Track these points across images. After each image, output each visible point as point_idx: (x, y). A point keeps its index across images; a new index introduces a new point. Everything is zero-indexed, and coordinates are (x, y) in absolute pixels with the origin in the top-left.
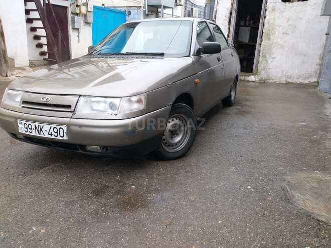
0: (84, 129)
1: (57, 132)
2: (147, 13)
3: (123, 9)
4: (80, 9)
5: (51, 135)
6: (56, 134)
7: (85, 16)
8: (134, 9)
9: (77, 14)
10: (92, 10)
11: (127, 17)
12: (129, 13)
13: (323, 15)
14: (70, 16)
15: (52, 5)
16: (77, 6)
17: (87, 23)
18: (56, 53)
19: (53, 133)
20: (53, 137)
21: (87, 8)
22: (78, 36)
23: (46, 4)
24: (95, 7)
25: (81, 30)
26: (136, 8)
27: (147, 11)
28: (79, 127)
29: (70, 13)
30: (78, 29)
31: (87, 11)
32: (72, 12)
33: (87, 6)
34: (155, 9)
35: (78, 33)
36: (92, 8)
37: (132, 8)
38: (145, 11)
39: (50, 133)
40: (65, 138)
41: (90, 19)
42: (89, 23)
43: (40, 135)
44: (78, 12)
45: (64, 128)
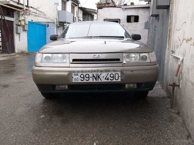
0: (135, 73)
1: (113, 77)
2: (58, 26)
3: (44, 23)
4: (21, 23)
5: (108, 79)
6: (112, 79)
7: (24, 26)
8: (51, 24)
9: (19, 25)
10: (28, 23)
11: (47, 27)
12: (48, 26)
13: (145, 29)
14: (15, 26)
15: (6, 20)
16: (19, 21)
17: (24, 30)
18: (8, 47)
19: (110, 78)
20: (109, 81)
21: (25, 22)
22: (19, 37)
23: (3, 19)
24: (29, 22)
25: (21, 34)
26: (52, 23)
27: (58, 25)
28: (131, 71)
29: (15, 25)
30: (19, 33)
31: (25, 24)
32: (16, 24)
33: (25, 21)
34: (62, 24)
35: (19, 36)
36: (28, 22)
37: (50, 23)
38: (57, 25)
39: (107, 78)
40: (119, 80)
41: (26, 28)
42: (25, 30)
43: (97, 81)
44: (19, 24)
45: (119, 73)
